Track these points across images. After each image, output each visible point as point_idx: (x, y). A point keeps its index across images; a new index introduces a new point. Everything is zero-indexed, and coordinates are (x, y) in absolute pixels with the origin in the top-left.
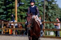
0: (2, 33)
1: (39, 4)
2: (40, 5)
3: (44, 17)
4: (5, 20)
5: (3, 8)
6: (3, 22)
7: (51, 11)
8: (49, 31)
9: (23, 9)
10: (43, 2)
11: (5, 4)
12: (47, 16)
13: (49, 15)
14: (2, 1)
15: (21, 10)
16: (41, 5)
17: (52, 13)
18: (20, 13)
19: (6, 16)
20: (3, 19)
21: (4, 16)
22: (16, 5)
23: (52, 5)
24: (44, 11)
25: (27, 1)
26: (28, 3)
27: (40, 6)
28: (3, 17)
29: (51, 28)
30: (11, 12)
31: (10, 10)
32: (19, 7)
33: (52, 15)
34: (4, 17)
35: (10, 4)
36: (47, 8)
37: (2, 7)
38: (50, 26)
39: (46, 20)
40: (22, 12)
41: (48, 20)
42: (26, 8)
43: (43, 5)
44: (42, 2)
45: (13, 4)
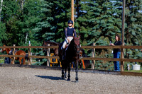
0: (48, 65)
1: (113, 13)
2: (115, 14)
3: (122, 36)
4: (53, 41)
5: (49, 21)
6: (49, 45)
7: (135, 26)
8: (131, 62)
9: (85, 22)
10: (121, 9)
11: (52, 12)
12: (127, 34)
13: (131, 33)
14: (48, 8)
15: (81, 24)
16: (118, 16)
17: (137, 30)
18: (79, 29)
19: (54, 34)
20: (49, 40)
21: (50, 34)
22: (73, 14)
23: (137, 16)
24: (122, 26)
25: (92, 7)
26: (95, 11)
27: (116, 17)
28: (49, 36)
29: (135, 58)
30: (63, 28)
31: (61, 24)
32: (77, 18)
33: (137, 34)
34: (52, 36)
35: (62, 12)
36: (128, 21)
37: (48, 18)
38: (134, 53)
39: (126, 42)
40: (83, 27)
41: (129, 42)
42: (90, 21)
43: (121, 15)
44: (119, 9)
45: (66, 12)
